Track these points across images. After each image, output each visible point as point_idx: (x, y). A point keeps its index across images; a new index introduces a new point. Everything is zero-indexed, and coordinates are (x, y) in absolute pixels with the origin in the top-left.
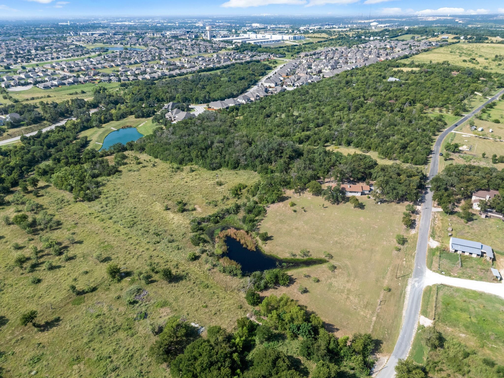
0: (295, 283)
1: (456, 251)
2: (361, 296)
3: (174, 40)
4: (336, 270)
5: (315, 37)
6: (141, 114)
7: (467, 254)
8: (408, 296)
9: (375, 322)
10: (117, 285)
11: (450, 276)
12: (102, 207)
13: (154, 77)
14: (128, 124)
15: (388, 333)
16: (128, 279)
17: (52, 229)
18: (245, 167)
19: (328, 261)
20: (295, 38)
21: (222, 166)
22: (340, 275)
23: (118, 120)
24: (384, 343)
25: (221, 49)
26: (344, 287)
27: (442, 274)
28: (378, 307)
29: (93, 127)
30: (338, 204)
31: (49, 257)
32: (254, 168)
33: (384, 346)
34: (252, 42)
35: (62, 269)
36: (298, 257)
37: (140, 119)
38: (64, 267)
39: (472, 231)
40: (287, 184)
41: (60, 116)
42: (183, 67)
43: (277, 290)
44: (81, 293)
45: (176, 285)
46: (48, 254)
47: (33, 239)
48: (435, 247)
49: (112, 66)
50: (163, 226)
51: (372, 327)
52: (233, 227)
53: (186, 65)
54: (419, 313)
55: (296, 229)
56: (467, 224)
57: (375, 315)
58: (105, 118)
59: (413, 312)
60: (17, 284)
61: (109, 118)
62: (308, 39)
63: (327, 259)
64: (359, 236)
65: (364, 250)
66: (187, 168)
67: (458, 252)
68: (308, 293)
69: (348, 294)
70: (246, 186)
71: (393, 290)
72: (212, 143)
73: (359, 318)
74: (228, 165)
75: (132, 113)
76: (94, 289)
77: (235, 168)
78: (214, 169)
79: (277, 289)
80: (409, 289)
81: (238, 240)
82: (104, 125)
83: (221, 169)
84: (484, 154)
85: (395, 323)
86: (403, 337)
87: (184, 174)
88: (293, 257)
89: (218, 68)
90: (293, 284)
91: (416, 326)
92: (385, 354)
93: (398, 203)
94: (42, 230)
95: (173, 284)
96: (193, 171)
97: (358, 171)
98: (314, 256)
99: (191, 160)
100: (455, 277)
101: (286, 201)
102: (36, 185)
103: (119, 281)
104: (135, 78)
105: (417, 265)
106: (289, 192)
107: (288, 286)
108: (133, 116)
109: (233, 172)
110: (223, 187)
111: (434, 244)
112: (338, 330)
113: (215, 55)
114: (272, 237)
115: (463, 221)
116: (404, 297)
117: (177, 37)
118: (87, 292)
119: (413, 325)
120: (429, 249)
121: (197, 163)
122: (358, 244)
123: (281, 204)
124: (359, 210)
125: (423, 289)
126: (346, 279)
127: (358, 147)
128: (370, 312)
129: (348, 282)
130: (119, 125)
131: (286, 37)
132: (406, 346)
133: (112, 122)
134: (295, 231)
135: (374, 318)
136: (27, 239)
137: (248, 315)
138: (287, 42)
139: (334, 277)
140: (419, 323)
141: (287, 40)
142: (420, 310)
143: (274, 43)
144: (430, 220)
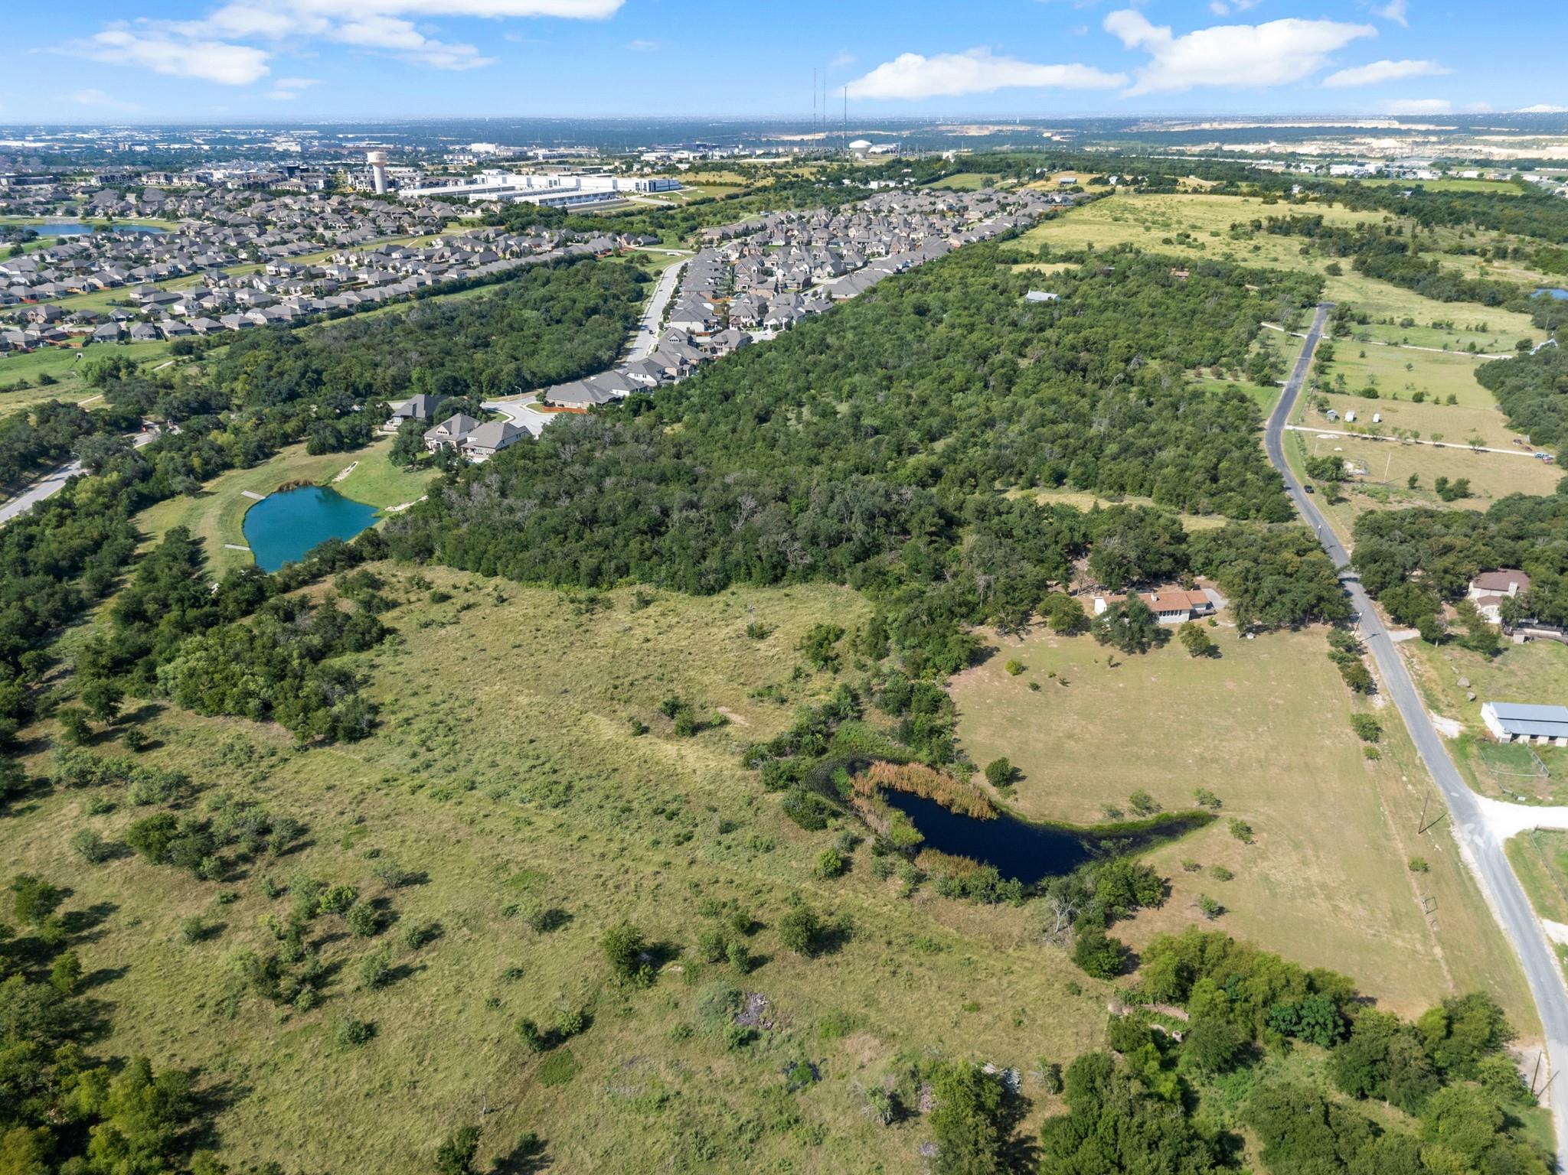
0: (1174, 893)
1: (1515, 736)
2: (1364, 897)
3: (258, 196)
4: (1254, 837)
5: (708, 184)
6: (332, 441)
7: (1542, 741)
8: (1478, 875)
9: (1446, 959)
10: (650, 993)
11: (1540, 803)
12: (414, 755)
13: (279, 320)
14: (294, 477)
15: (1497, 983)
16: (672, 968)
17: (286, 852)
18: (808, 574)
19: (1216, 817)
20: (653, 186)
21: (729, 578)
22: (1272, 849)
23: (250, 465)
24: (1506, 1010)
25: (444, 222)
26: (1305, 879)
27: (1520, 803)
28: (1428, 919)
29: (173, 494)
30: (1144, 652)
31: (343, 944)
32: (834, 574)
33: (1511, 1019)
34: (535, 200)
35: (419, 976)
36: (1129, 818)
37: (330, 456)
38: (424, 968)
39: (1513, 680)
40: (969, 610)
41: (23, 468)
42: (353, 284)
43: (1135, 922)
44: (551, 1040)
45: (838, 958)
46: (333, 938)
47: (236, 897)
48: (1456, 735)
49: (94, 289)
50: (665, 787)
51: (1449, 977)
52: (880, 759)
53: (363, 276)
54: (1534, 913)
55: (1070, 736)
56: (1494, 665)
57: (1434, 941)
58: (206, 462)
59: (1519, 915)
60: (290, 1056)
61: (217, 460)
62: (689, 188)
63: (1207, 809)
64: (1253, 736)
65: (1288, 769)
66: (623, 594)
67: (1521, 740)
68: (1229, 915)
69: (1329, 898)
70: (842, 631)
71: (1433, 867)
72: (665, 512)
73: (1401, 958)
74: (749, 574)
75: (287, 440)
76: (586, 1022)
77: (776, 580)
78: (711, 591)
79: (1132, 917)
80: (1467, 854)
81: (922, 793)
82: (208, 486)
83: (733, 588)
84: (1413, 481)
85: (1496, 952)
86: (1541, 987)
87: (621, 616)
88: (1115, 821)
89: (479, 283)
90: (1168, 894)
91: (1550, 951)
92: (1528, 1038)
93: (1296, 629)
94: (245, 858)
95: (824, 958)
96: (647, 603)
97: (1156, 553)
98: (1175, 805)
99: (623, 571)
100: (1551, 805)
101: (991, 660)
102: (113, 711)
103: (652, 980)
104: (215, 324)
105: (1448, 791)
106: (987, 633)
107: (1159, 904)
108: (301, 449)
109: (768, 593)
110: (770, 640)
111: (1452, 728)
113: (438, 243)
115: (1478, 657)
116: (1471, 879)
117: (263, 185)
118: (569, 1034)
119: (1542, 949)
120: (1446, 743)
121: (645, 578)
122: (1262, 754)
123: (978, 671)
124: (1210, 662)
125: (1502, 849)
126: (1295, 856)
127: (1086, 488)
128: (1417, 936)
129: (1304, 863)
130: (266, 481)
131: (626, 184)
133: (228, 473)
134: (1070, 745)
135: (1438, 951)
136: (216, 897)
138: (633, 198)
139: (1263, 858)
140: (1550, 939)
141: (631, 193)
142: (1531, 906)
143: (597, 201)
144: (1402, 666)
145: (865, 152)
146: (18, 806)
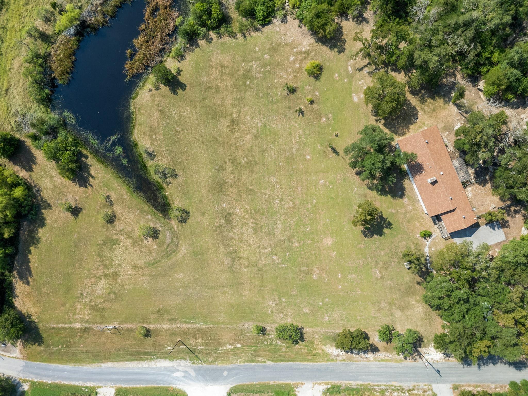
2: (113, 296)
4: (150, 240)
9: (73, 328)
15: (60, 349)
19: (168, 219)
22: (145, 250)
24: (42, 348)
26: (119, 265)
33: (36, 348)
36: (150, 163)
51: (60, 326)
54: (118, 385)
55: (234, 122)
59: (115, 377)
68: (73, 218)
69: (106, 276)
71: (149, 341)
73: (68, 305)
80: (163, 364)
85: (82, 356)
86: (63, 371)
88: (145, 155)
90: (81, 186)
91: (90, 384)
92: (25, 352)
98: (171, 189)
101: (325, 49)
105: (229, 370)
112: (28, 283)
114: (183, 86)
116: (143, 360)
119: (90, 380)
120: (288, 385)
122: (244, 255)
126: (140, 263)
128: (87, 318)
129: (135, 267)
132: (49, 376)
135: (78, 325)
139: (134, 243)
140: (99, 387)
142: (123, 386)
144: (390, 381)
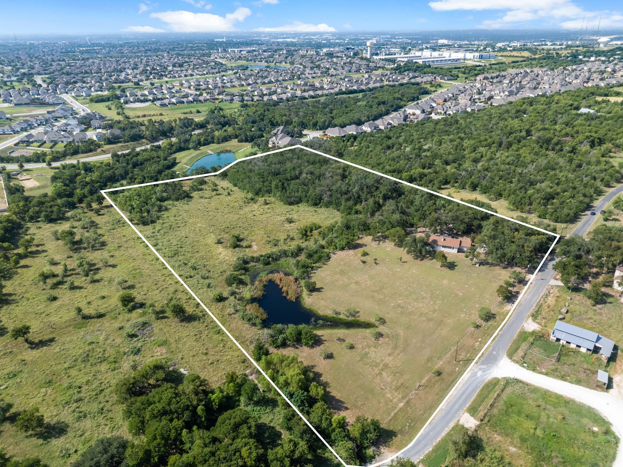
0: (322, 346)
1: (558, 340)
2: (397, 375)
3: (326, 58)
4: (381, 339)
5: (510, 56)
6: (244, 138)
7: (573, 346)
9: (401, 409)
10: (126, 315)
11: (534, 370)
12: (153, 233)
13: (282, 99)
14: (228, 148)
15: (409, 426)
16: (140, 311)
17: (94, 248)
18: (328, 205)
19: (377, 327)
20: (481, 57)
21: (301, 201)
22: (384, 345)
23: (219, 143)
24: (399, 436)
25: (377, 68)
26: (382, 360)
27: (524, 367)
28: (414, 392)
29: (190, 149)
30: (422, 260)
31: (77, 276)
32: (337, 206)
33: (396, 440)
34: (420, 62)
35: (82, 290)
36: (341, 316)
37: (243, 143)
38: (85, 289)
39: (597, 318)
40: (366, 228)
41: (161, 135)
42: (322, 88)
43: (297, 350)
44: (86, 317)
45: (186, 325)
46: (78, 274)
47: (71, 257)
48: (530, 330)
49: (243, 85)
50: (205, 260)
51: (392, 415)
52: (282, 271)
53: (325, 86)
54: (465, 409)
55: (356, 283)
56: (595, 308)
57: (405, 401)
58: (206, 140)
59: (457, 406)
60: (34, 298)
61: (210, 140)
62: (500, 58)
63: (377, 323)
64: (432, 303)
65: (429, 320)
66: (261, 200)
67: (561, 342)
68: (332, 360)
69: (382, 370)
70: (320, 227)
71: (444, 375)
72: (301, 173)
73: (382, 401)
74: (308, 201)
75: (236, 137)
76: (101, 316)
77: (316, 204)
78: (291, 204)
79: (297, 348)
80: (466, 375)
81: (281, 286)
82: (202, 148)
83: (299, 205)
85: (426, 415)
86: (427, 434)
87: (256, 206)
88: (335, 316)
89: (362, 91)
90: (319, 346)
91: (452, 425)
92: (393, 449)
93: (504, 268)
94: (85, 248)
95: (184, 324)
96: (267, 204)
97: (461, 221)
98: (363, 318)
99: (269, 192)
100: (541, 373)
101: (359, 249)
102: (101, 203)
103: (130, 311)
104: (261, 99)
105: (493, 350)
106: (367, 239)
107: (312, 347)
108: (237, 140)
109: (312, 209)
110: (292, 225)
111: (531, 326)
112: (347, 409)
113: (366, 76)
114: (322, 288)
115: (589, 302)
117: (333, 54)
118: (93, 318)
119: (448, 422)
120: (520, 332)
121: (275, 196)
122: (426, 311)
123: (351, 252)
124: (446, 271)
125: (486, 381)
126: (389, 351)
127: (485, 193)
128: (400, 396)
129: (390, 355)
130: (219, 148)
131: (469, 55)
132: (426, 446)
133: (212, 145)
134: (353, 286)
135: (401, 405)
136: (66, 256)
137: (247, 372)
138: (469, 62)
139: (375, 347)
140: (459, 421)
141: (470, 60)
142: (467, 406)
143: (449, 62)
144: (539, 296)
145: (606, 44)
146: (59, 222)
